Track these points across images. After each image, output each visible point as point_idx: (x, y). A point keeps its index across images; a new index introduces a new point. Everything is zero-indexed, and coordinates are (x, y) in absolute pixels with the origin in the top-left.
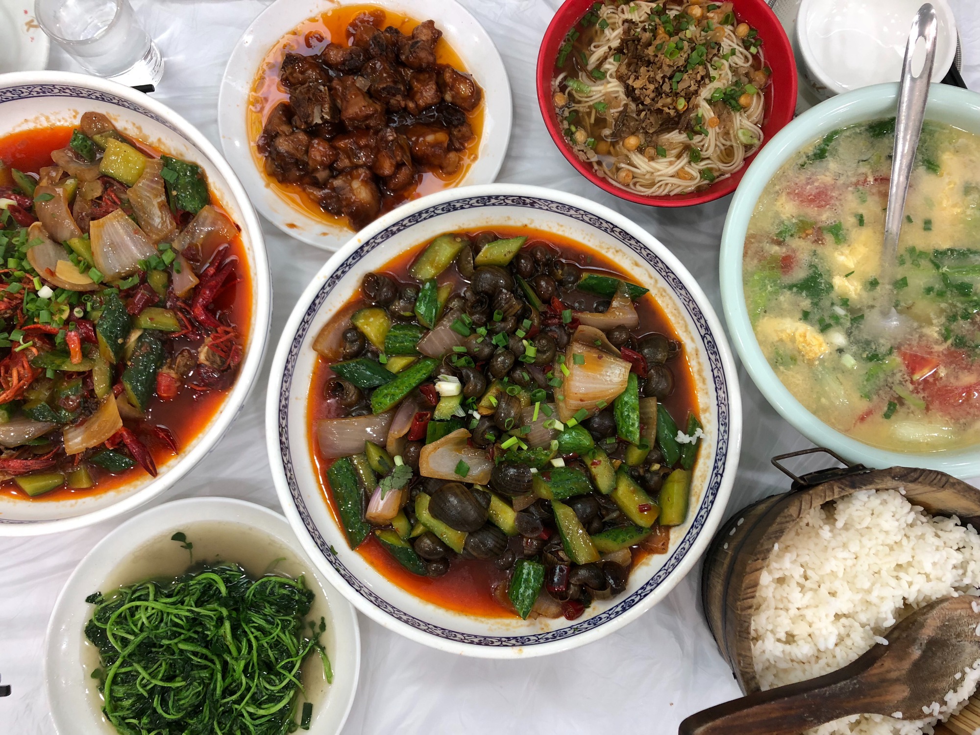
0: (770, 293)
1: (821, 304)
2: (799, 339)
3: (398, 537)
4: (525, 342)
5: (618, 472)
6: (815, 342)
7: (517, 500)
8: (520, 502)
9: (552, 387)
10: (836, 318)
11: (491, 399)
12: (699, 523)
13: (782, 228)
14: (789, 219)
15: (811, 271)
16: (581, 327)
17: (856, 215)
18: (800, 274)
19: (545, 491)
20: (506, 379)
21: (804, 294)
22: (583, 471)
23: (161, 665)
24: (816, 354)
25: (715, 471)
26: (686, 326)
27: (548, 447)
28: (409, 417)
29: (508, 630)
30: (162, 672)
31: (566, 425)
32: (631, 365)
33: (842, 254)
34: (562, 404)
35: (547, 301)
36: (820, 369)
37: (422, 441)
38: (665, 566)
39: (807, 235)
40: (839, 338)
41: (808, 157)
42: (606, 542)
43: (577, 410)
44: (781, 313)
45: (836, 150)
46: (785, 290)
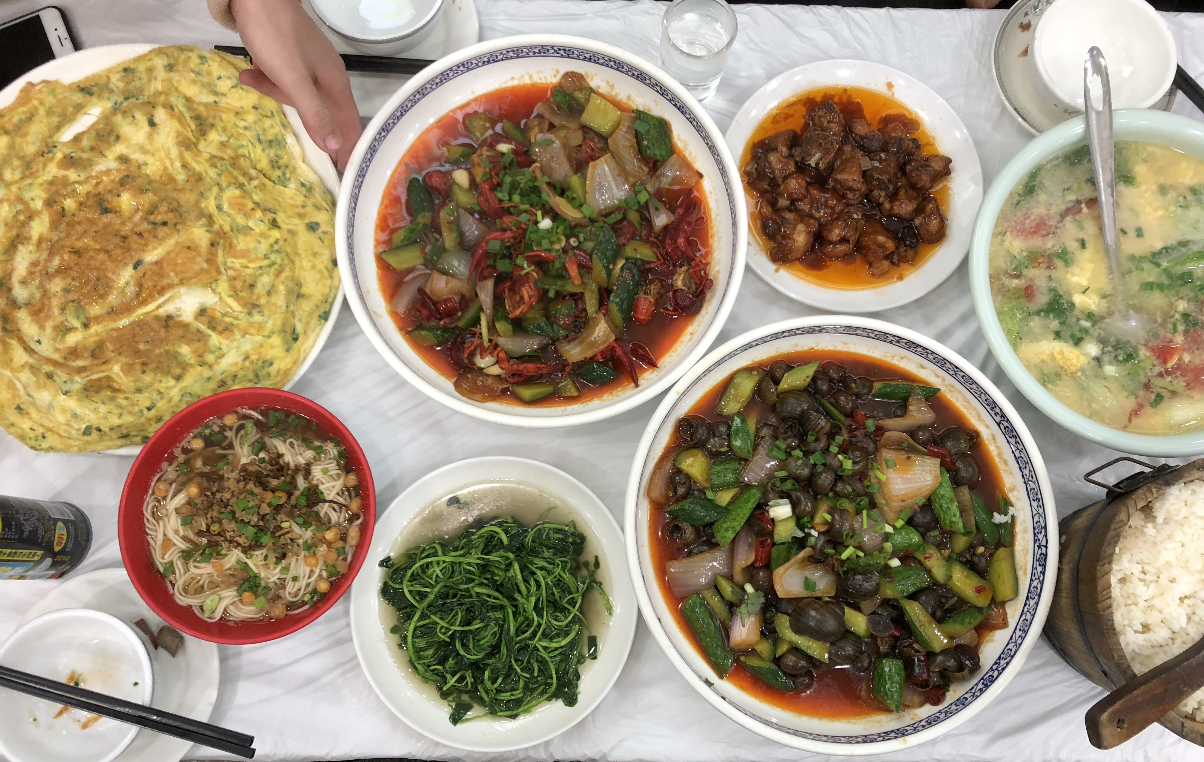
0: (1020, 320)
1: (1068, 322)
2: (1058, 357)
3: (762, 659)
4: (840, 457)
5: (948, 560)
6: (1072, 356)
7: (864, 605)
8: (868, 605)
9: (872, 494)
10: (1086, 331)
11: (823, 515)
12: (1035, 593)
13: (1015, 263)
14: (1020, 254)
15: (1052, 295)
16: (887, 434)
17: (1078, 240)
18: (1042, 299)
19: (889, 591)
20: (831, 494)
21: (1051, 316)
22: (919, 566)
23: (457, 613)
24: (1076, 366)
25: (1037, 544)
26: (979, 416)
27: (881, 550)
28: (750, 545)
29: (881, 726)
30: (459, 619)
31: (894, 528)
32: (939, 460)
33: (1074, 275)
34: (886, 508)
35: (849, 415)
36: (1083, 378)
37: (768, 567)
38: (1011, 638)
39: (1039, 264)
40: (1092, 349)
41: (1019, 195)
42: (954, 627)
43: (901, 511)
44: (1035, 339)
45: (1043, 184)
46: (1034, 317)
